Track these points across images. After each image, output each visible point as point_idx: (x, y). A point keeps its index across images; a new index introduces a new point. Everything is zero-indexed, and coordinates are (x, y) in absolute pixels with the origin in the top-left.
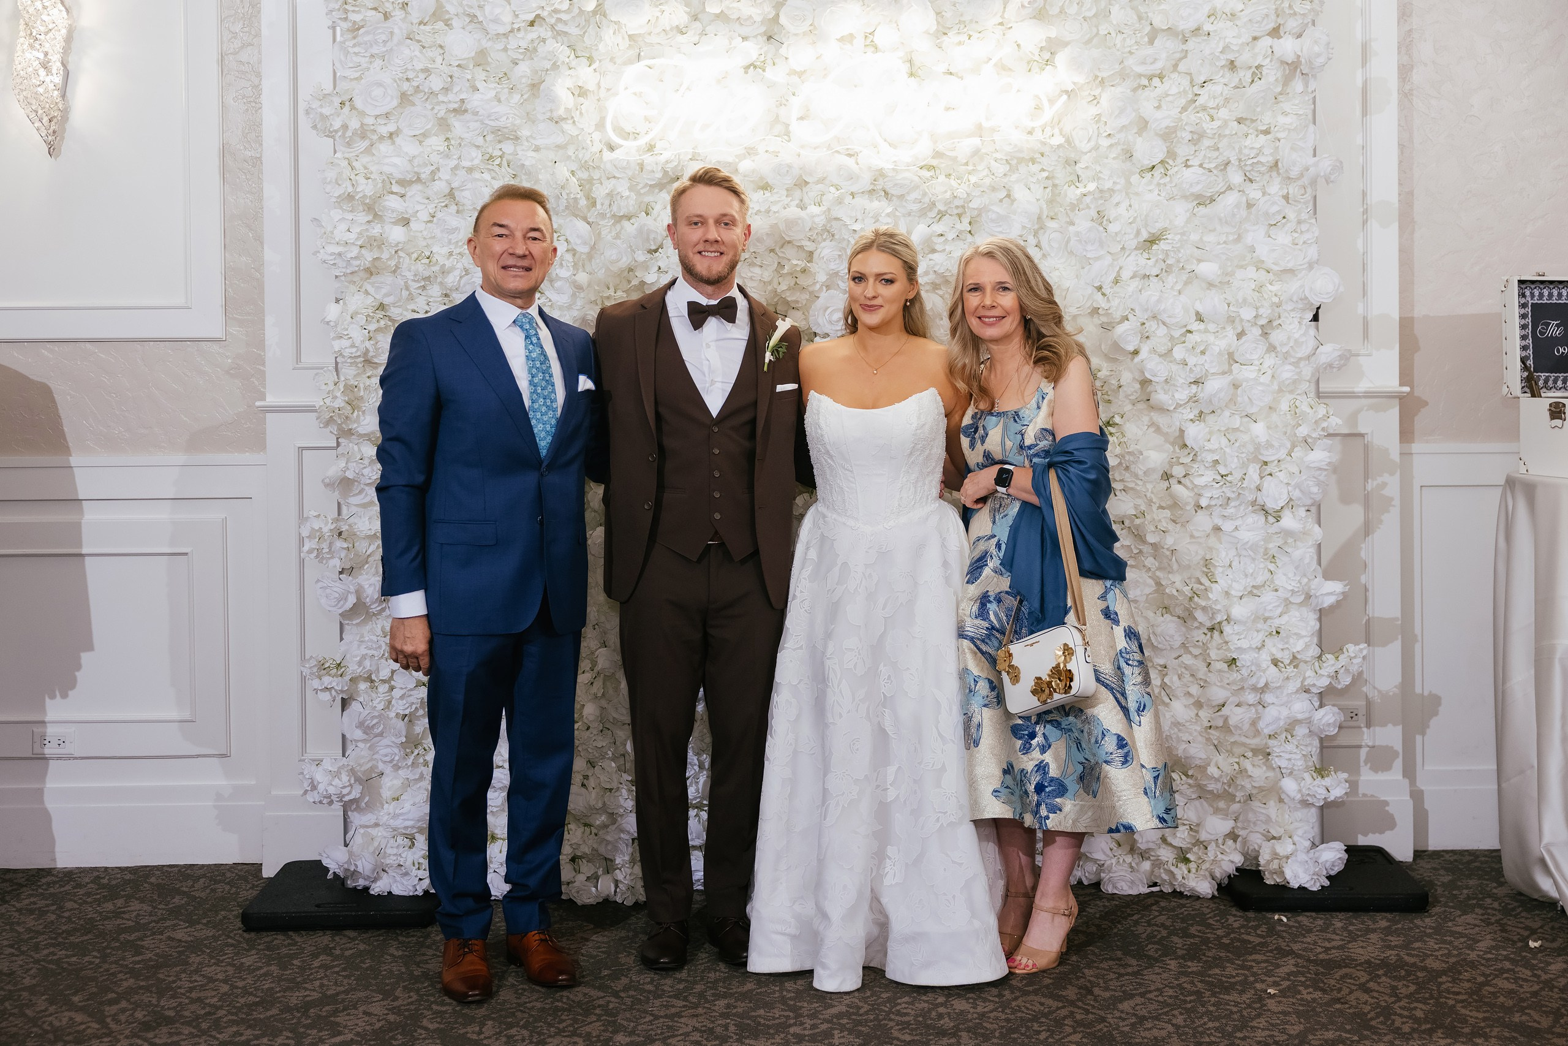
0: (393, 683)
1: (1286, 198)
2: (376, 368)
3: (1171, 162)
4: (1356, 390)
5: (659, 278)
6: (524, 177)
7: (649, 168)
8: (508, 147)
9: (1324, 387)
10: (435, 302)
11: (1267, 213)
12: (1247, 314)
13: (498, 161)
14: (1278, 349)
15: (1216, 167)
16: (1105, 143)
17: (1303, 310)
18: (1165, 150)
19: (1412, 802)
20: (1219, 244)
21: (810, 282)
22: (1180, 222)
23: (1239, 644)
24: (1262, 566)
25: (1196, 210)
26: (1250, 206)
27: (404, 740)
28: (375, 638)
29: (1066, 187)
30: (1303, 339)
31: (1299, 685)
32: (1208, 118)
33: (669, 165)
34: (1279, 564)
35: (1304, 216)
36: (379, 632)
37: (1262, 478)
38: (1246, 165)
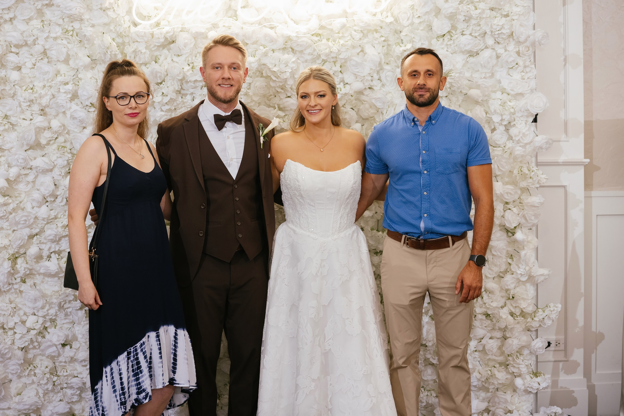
0: (15, 330)
1: (518, 53)
2: (3, 152)
3: (454, 32)
4: (559, 161)
5: (162, 99)
6: (86, 42)
7: (157, 36)
8: (76, 25)
9: (540, 159)
10: (36, 114)
11: (507, 62)
12: (496, 119)
13: (71, 33)
14: (514, 138)
15: (479, 35)
16: (417, 21)
17: (527, 116)
18: (450, 25)
19: (587, 391)
20: (481, 79)
21: (249, 101)
22: (459, 66)
23: (492, 304)
24: (504, 260)
25: (468, 59)
26: (498, 57)
27: (23, 362)
28: (5, 305)
29: (394, 46)
30: (528, 133)
31: (524, 327)
32: (473, 8)
33: (167, 35)
34: (514, 260)
35: (528, 63)
36: (7, 301)
37: (505, 211)
38: (495, 34)
